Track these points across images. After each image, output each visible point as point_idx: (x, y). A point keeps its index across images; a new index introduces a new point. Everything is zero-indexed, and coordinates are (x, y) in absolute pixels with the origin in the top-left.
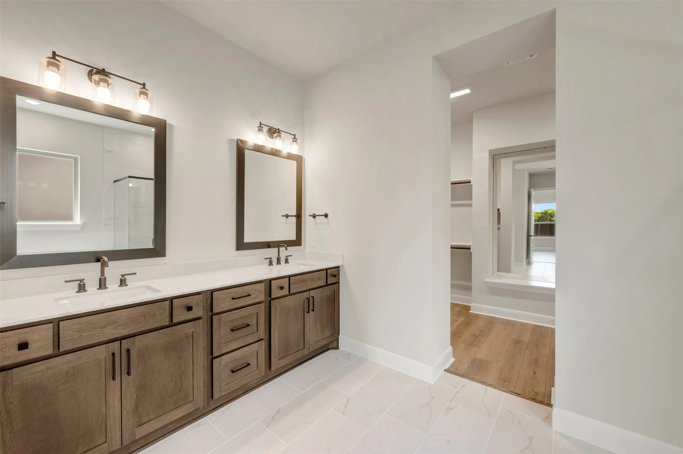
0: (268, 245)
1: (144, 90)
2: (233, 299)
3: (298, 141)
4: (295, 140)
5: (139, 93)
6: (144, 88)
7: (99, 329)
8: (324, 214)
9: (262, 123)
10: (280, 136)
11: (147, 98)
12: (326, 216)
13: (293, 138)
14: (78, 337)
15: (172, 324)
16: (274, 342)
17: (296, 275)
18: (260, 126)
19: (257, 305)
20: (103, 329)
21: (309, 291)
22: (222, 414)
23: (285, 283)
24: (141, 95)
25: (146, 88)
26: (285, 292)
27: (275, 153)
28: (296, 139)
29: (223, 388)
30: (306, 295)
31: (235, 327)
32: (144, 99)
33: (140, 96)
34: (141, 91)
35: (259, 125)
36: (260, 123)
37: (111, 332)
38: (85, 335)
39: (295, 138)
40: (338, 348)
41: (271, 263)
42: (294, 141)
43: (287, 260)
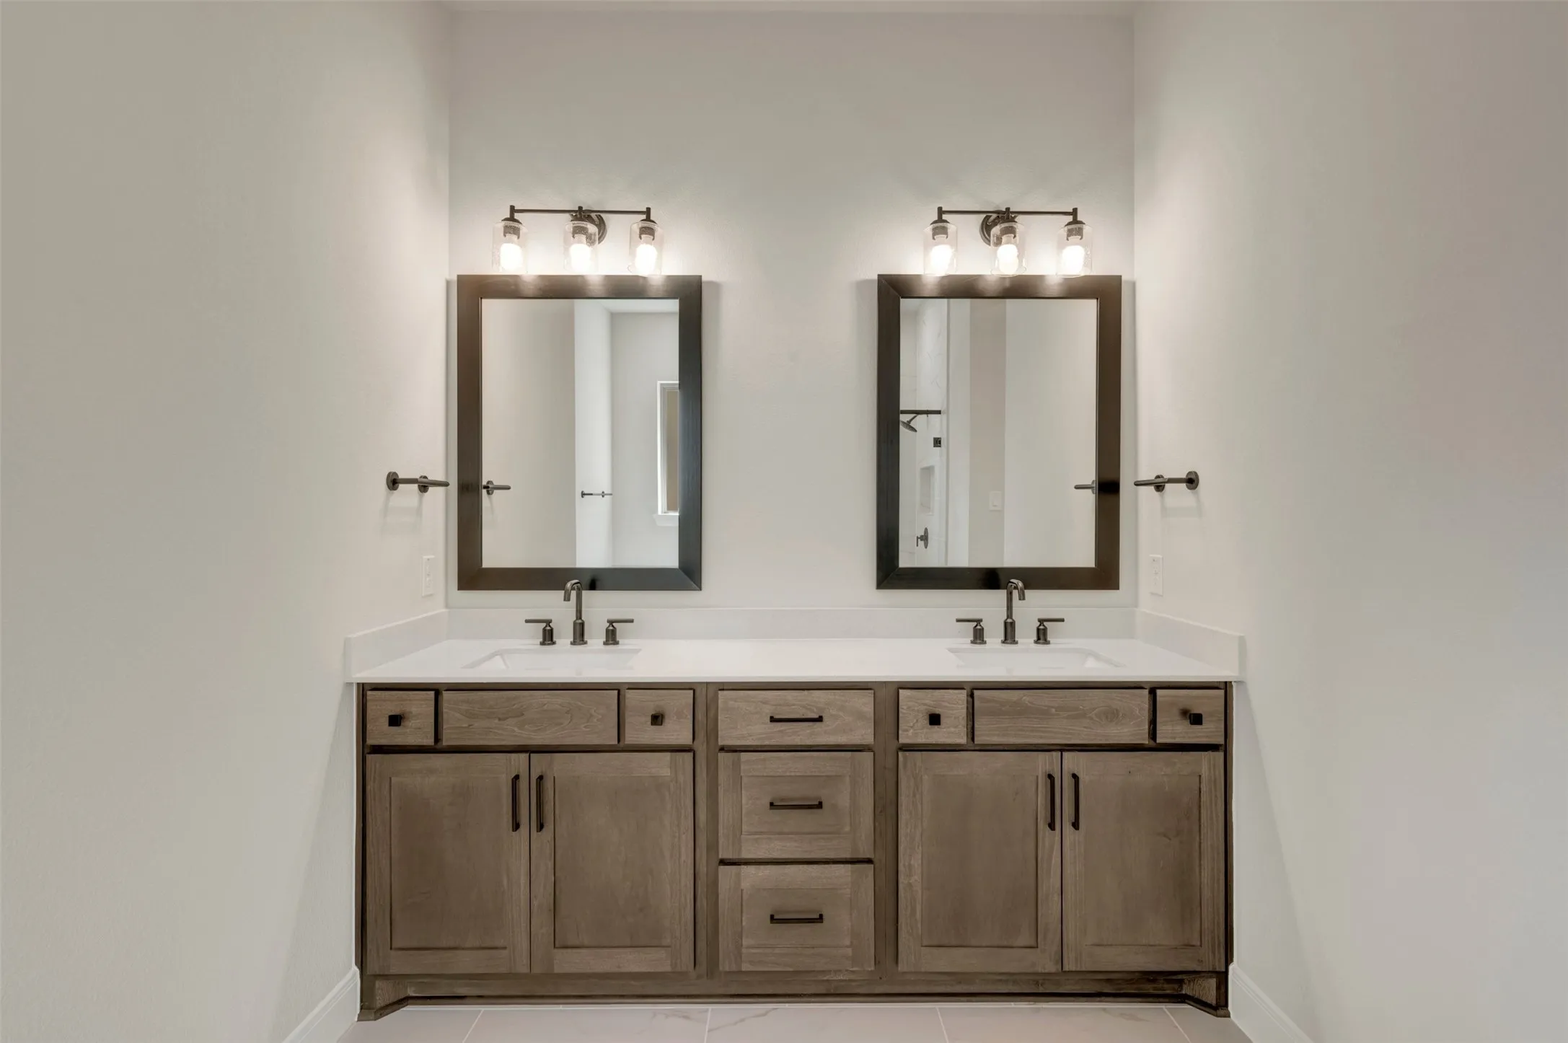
0: (990, 579)
1: (648, 224)
2: (773, 720)
3: (1086, 229)
4: (1075, 225)
5: (638, 231)
6: (648, 219)
7: (497, 721)
8: (1184, 476)
9: (943, 209)
10: (1011, 231)
11: (653, 239)
12: (1192, 481)
13: (1069, 224)
14: (466, 725)
15: (620, 747)
16: (910, 885)
17: (1003, 686)
18: (940, 220)
19: (850, 753)
20: (501, 722)
21: (1062, 751)
22: (742, 1020)
23: (954, 706)
24: (643, 236)
25: (652, 218)
26: (952, 732)
27: (1021, 289)
28: (1081, 223)
29: (744, 951)
30: (1044, 763)
31: (782, 800)
32: (647, 243)
33: (640, 238)
34: (642, 228)
35: (936, 218)
36: (940, 209)
37: (514, 731)
38: (476, 725)
39: (1075, 221)
40: (1221, 1012)
41: (979, 636)
42: (1070, 233)
43: (1041, 632)
